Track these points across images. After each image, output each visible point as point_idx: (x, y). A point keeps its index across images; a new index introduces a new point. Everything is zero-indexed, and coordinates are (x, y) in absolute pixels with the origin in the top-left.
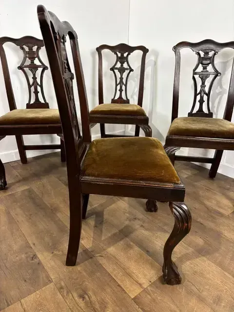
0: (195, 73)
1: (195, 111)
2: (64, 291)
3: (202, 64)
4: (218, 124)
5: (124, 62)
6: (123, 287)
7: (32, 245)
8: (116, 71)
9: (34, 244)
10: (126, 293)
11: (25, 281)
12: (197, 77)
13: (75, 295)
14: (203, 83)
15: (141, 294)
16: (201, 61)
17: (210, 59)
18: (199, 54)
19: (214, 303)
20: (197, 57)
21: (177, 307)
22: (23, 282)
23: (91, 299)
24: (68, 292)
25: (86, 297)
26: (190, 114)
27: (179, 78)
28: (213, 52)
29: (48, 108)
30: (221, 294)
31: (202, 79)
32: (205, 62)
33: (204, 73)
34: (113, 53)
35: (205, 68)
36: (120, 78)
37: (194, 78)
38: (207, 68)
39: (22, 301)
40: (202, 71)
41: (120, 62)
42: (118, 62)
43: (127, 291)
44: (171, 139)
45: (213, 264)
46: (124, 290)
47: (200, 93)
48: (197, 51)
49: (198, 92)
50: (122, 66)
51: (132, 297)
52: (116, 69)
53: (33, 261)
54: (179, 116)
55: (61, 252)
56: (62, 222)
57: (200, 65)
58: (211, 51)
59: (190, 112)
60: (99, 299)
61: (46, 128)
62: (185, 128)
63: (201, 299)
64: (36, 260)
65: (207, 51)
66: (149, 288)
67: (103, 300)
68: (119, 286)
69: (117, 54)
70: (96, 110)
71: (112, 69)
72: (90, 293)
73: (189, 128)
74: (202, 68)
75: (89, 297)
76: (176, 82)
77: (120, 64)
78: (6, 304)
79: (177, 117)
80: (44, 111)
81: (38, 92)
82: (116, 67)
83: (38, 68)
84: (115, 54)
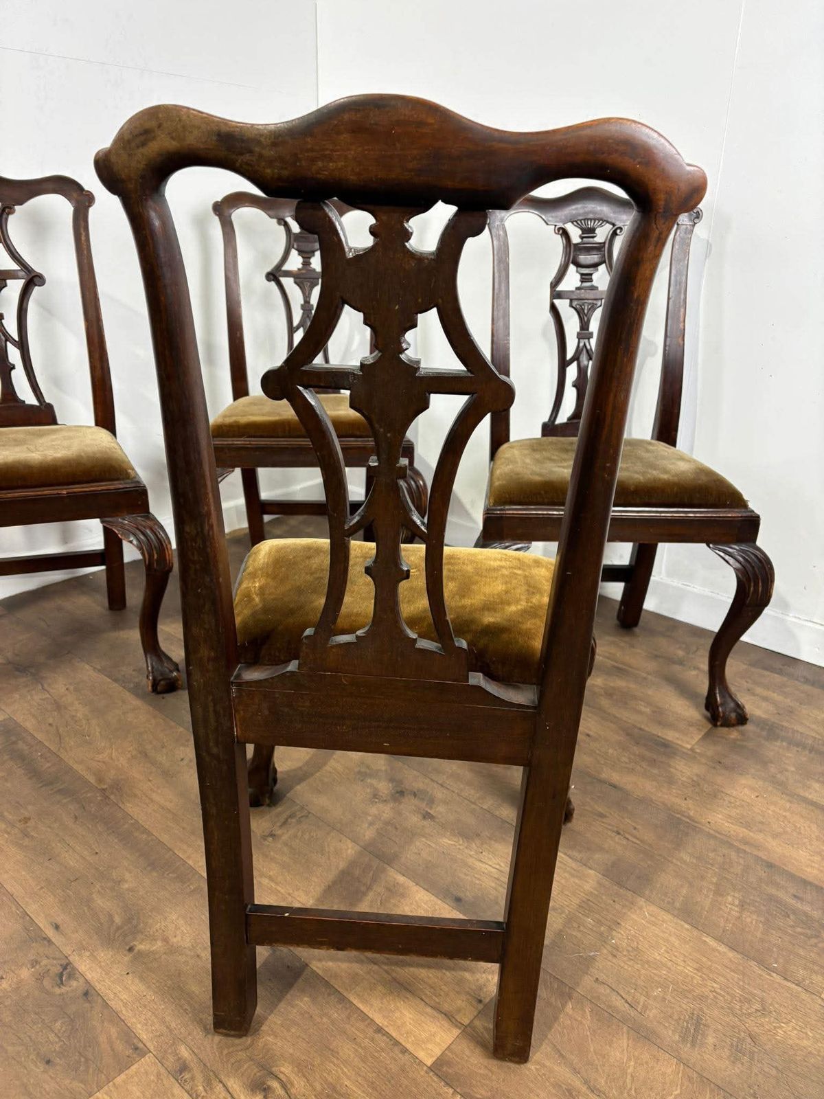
0: (556, 295)
1: (562, 418)
2: (193, 1079)
3: (578, 265)
4: (640, 459)
5: (313, 253)
6: (394, 1034)
7: (50, 932)
8: (288, 282)
9: (57, 927)
10: (405, 1051)
11: (48, 1062)
12: (562, 305)
13: (234, 1084)
14: (584, 326)
15: (452, 1047)
16: (572, 254)
17: (599, 248)
18: (565, 233)
19: (684, 1039)
20: (559, 242)
21: (576, 1071)
22: (42, 1067)
23: (293, 1091)
24: (208, 1083)
25: (275, 1084)
26: (549, 429)
27: (506, 315)
28: (608, 227)
30: (701, 1010)
31: (580, 312)
32: (583, 259)
33: (583, 294)
34: (275, 221)
35: (586, 278)
36: (303, 307)
37: (554, 309)
38: (594, 277)
40: (577, 288)
41: (301, 252)
42: (294, 253)
43: (408, 1046)
44: (500, 518)
45: (667, 917)
46: (397, 1043)
47: (576, 357)
48: (560, 225)
49: (570, 354)
50: (306, 263)
51: (429, 1062)
52: (288, 274)
53: (64, 989)
54: (514, 435)
55: (159, 943)
56: (149, 833)
57: (572, 268)
58: (601, 226)
59: (546, 419)
60: (319, 1088)
61: (60, 498)
62: (537, 478)
63: (643, 1035)
64: (74, 984)
65: (591, 224)
66: (477, 1023)
67: (334, 1089)
68: (379, 1030)
69: (286, 225)
70: (228, 420)
71: (274, 276)
72: (286, 1070)
73: (554, 477)
74: (579, 277)
75: (284, 1086)
76: (501, 323)
77: (300, 260)
79: (507, 439)
81: (13, 367)
82: (286, 267)
83: (8, 281)
84: (279, 223)
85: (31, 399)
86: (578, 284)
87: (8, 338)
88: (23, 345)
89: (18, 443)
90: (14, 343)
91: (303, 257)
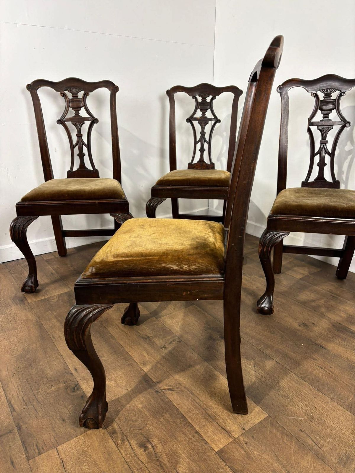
0: (311, 124)
1: (312, 179)
2: (117, 437)
3: (322, 110)
4: (347, 198)
5: (206, 110)
6: (203, 436)
7: (73, 371)
8: (195, 123)
9: (76, 370)
10: (207, 443)
11: (64, 420)
12: (314, 128)
13: (133, 443)
14: (324, 138)
15: (228, 446)
16: (320, 105)
17: (333, 102)
18: (316, 96)
19: (340, 462)
20: (313, 100)
21: (283, 467)
22: (61, 422)
23: (157, 450)
24: (123, 440)
25: (150, 446)
26: (305, 184)
27: (286, 133)
28: (338, 92)
29: (98, 176)
30: (351, 452)
31: (322, 131)
32: (325, 107)
33: (324, 123)
34: (191, 97)
35: (326, 116)
36: (201, 133)
37: (309, 131)
38: (330, 115)
39: (59, 448)
40: (321, 121)
41: (201, 110)
42: (199, 110)
43: (209, 442)
44: (275, 220)
45: (341, 408)
46: (204, 439)
47: (319, 152)
48: (314, 92)
49: (316, 150)
50: (204, 114)
51: (217, 450)
52: (196, 119)
53: (74, 394)
54: (289, 186)
55: (113, 382)
56: (116, 340)
57: (319, 112)
58: (334, 92)
59: (304, 180)
60: (167, 451)
61: (95, 204)
62: (295, 203)
63: (320, 458)
64: (79, 392)
65: (329, 91)
66: (241, 438)
67: (174, 453)
68: (197, 432)
69: (196, 99)
70: (165, 179)
71: (190, 120)
72: (155, 441)
73: (302, 203)
74: (322, 115)
75: (153, 448)
76: (284, 136)
77: (201, 113)
78: (37, 451)
79: (285, 188)
80: (92, 181)
81: (84, 155)
82: (195, 116)
83: (85, 122)
84: (193, 98)
85: (90, 168)
86: (322, 119)
87: (83, 143)
88: (89, 146)
89: (83, 183)
90: (86, 146)
91: (202, 112)
